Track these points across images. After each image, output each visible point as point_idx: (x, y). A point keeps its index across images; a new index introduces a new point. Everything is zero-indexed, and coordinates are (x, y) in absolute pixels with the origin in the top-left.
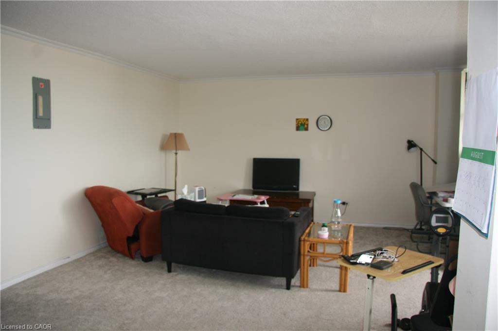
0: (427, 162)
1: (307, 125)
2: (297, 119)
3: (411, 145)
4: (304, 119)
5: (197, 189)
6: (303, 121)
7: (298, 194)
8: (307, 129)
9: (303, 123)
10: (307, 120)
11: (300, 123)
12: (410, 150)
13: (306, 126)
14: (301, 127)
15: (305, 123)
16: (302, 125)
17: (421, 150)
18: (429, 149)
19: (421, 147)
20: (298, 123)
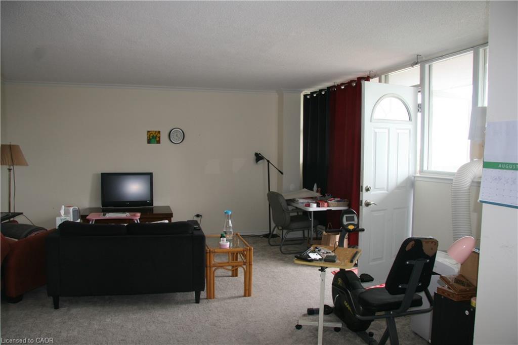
0: (274, 172)
1: (159, 137)
2: (148, 132)
3: (259, 157)
4: (156, 131)
5: (71, 209)
6: (155, 133)
7: (152, 209)
8: (159, 142)
9: (155, 135)
10: (159, 132)
11: (152, 135)
12: (259, 162)
13: (158, 139)
14: (153, 140)
15: (156, 135)
16: (153, 138)
17: (268, 161)
18: (274, 161)
19: (268, 159)
20: (150, 136)
